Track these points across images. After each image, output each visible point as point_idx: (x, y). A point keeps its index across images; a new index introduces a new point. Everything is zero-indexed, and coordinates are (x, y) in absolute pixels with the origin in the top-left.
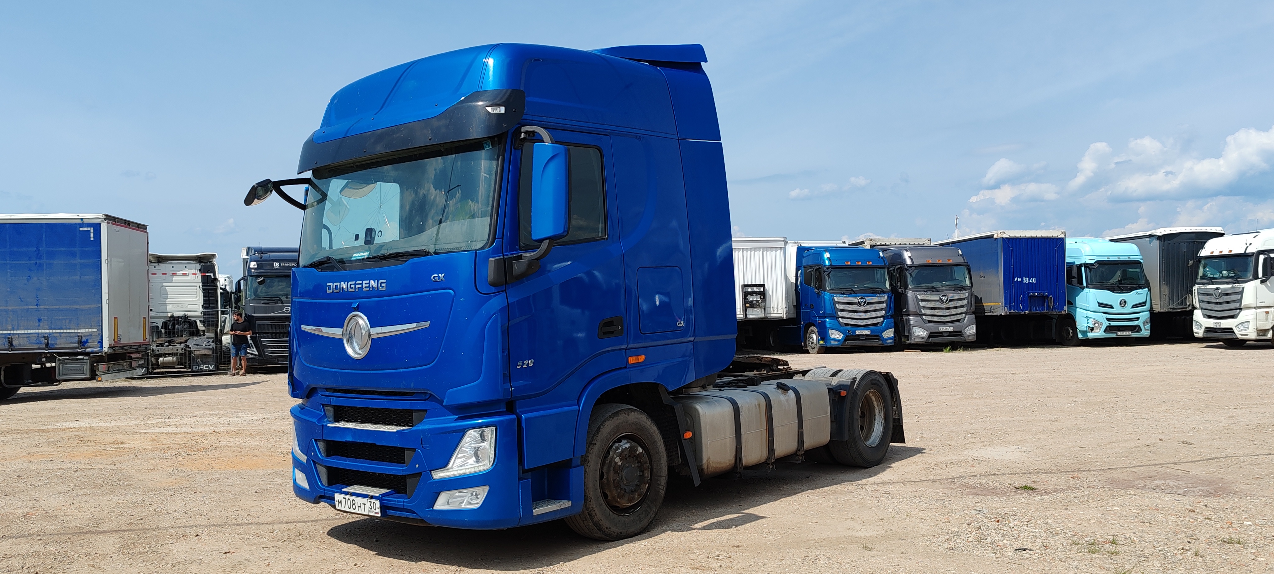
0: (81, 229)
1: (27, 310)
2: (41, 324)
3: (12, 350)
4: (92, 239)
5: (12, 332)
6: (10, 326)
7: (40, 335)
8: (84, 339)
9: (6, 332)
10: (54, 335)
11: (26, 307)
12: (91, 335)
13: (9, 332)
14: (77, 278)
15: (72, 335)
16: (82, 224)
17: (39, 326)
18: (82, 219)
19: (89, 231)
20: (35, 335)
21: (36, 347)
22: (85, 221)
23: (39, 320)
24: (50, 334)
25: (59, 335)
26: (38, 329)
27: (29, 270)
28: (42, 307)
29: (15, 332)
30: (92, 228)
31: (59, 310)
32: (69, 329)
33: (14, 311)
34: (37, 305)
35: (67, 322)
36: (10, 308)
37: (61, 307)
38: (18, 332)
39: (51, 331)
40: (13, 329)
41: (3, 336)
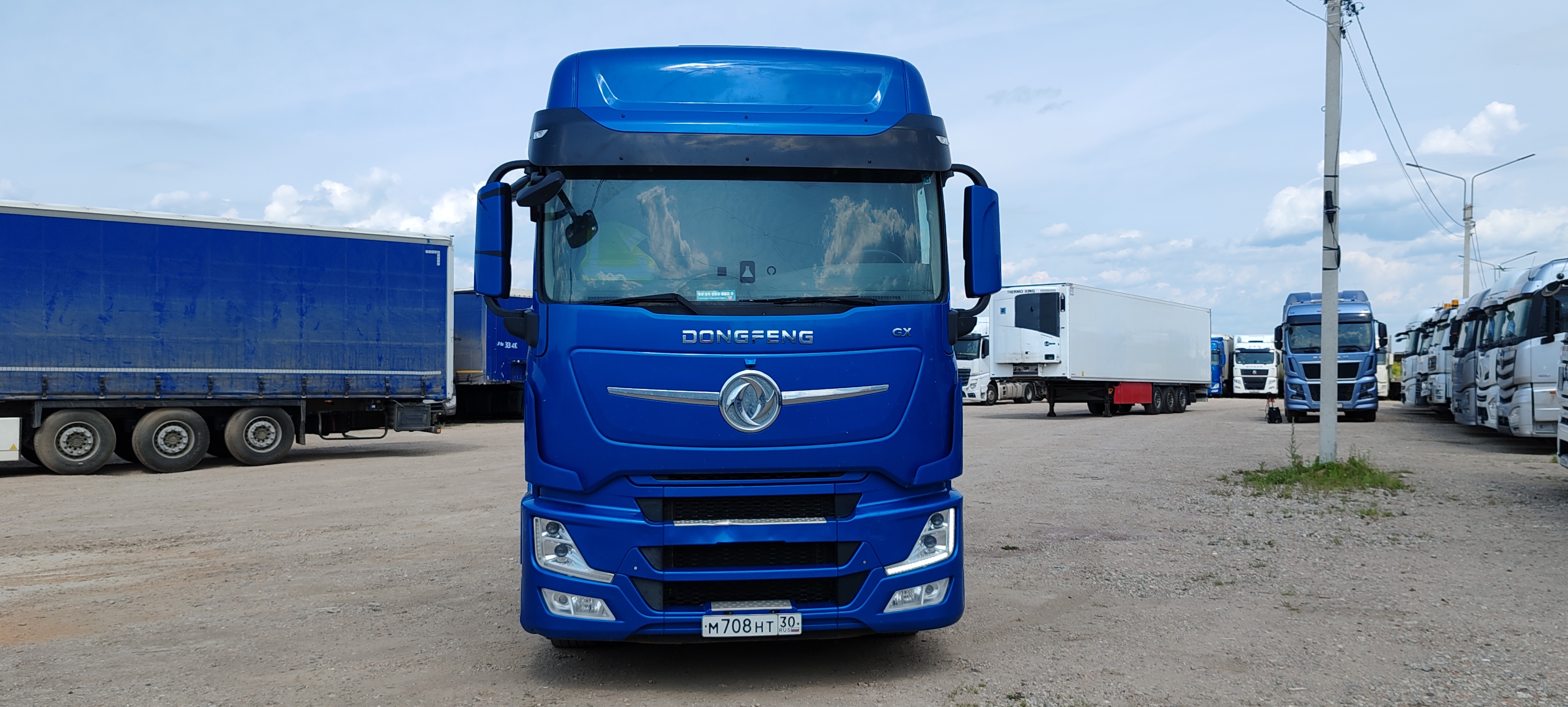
0: (427, 252)
1: (367, 346)
2: (382, 364)
3: (348, 394)
4: (438, 264)
5: (350, 372)
6: (347, 365)
7: (381, 377)
8: (427, 383)
9: (343, 372)
10: (397, 377)
11: (365, 342)
12: (435, 378)
13: (346, 372)
14: (421, 309)
15: (415, 377)
16: (429, 246)
17: (380, 365)
18: (428, 240)
19: (435, 255)
20: (375, 377)
21: (375, 391)
22: (431, 243)
23: (380, 359)
24: (391, 376)
25: (400, 377)
26: (379, 370)
27: (370, 297)
28: (383, 343)
29: (353, 372)
30: (439, 252)
31: (401, 347)
32: (412, 370)
33: (352, 347)
34: (378, 340)
35: (410, 361)
36: (347, 342)
37: (404, 344)
38: (356, 372)
39: (393, 373)
40: (351, 369)
41: (340, 377)
